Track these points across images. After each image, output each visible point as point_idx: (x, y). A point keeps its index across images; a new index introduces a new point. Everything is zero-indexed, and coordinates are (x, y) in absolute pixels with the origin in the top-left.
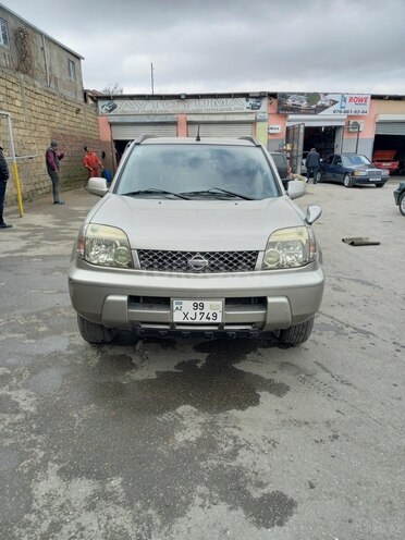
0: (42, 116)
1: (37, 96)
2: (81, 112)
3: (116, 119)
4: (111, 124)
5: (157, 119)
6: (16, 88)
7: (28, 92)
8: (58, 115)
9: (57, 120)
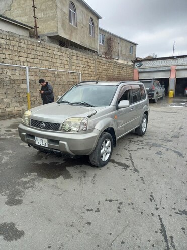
0: (104, 71)
1: (103, 64)
2: (124, 68)
3: (141, 70)
4: (139, 72)
5: (161, 69)
6: (92, 62)
7: (98, 63)
8: (112, 70)
9: (111, 72)
